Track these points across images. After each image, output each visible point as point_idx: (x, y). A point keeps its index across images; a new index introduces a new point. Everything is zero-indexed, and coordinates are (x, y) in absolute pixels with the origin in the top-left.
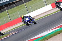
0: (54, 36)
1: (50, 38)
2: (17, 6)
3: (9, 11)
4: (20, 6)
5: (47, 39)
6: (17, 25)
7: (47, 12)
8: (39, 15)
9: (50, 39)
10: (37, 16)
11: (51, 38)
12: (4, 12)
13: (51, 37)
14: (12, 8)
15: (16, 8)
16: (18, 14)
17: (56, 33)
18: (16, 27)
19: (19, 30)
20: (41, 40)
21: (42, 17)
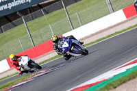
0: (130, 80)
1: (122, 84)
2: (47, 13)
3: (29, 23)
4: (55, 13)
5: (115, 87)
6: (48, 56)
7: (115, 26)
8: (97, 33)
9: (121, 86)
10: (93, 35)
11: (124, 85)
12: (20, 27)
13: (124, 82)
14: (36, 18)
15: (45, 17)
16: (50, 31)
17: (134, 73)
18: (46, 61)
19: (53, 67)
20: (101, 89)
21: (104, 38)
